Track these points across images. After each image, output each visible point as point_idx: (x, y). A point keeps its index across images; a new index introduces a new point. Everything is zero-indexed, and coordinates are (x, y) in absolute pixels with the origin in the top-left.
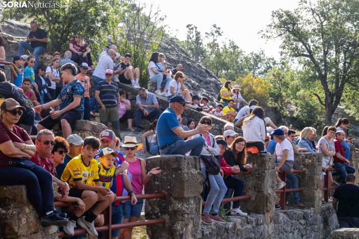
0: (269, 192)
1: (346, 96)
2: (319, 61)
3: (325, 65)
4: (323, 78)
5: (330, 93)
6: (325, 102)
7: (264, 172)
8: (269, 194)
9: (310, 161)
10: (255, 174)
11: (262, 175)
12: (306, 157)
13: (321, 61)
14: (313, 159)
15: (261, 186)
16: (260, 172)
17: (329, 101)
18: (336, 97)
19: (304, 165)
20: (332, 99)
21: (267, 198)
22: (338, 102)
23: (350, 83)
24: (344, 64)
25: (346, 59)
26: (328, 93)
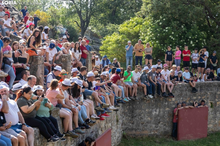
0: (40, 76)
1: (92, 22)
2: (77, 3)
3: (81, 6)
4: (79, 13)
5: (83, 21)
6: (81, 25)
7: (37, 66)
8: (40, 78)
9: (65, 59)
10: (32, 67)
11: (36, 68)
12: (62, 57)
13: (78, 3)
14: (66, 58)
15: (35, 73)
16: (35, 66)
17: (83, 25)
18: (87, 23)
19: (61, 61)
20: (84, 24)
21: (39, 80)
22: (87, 26)
23: (94, 15)
24: (91, 5)
25: (91, 2)
26: (82, 21)
